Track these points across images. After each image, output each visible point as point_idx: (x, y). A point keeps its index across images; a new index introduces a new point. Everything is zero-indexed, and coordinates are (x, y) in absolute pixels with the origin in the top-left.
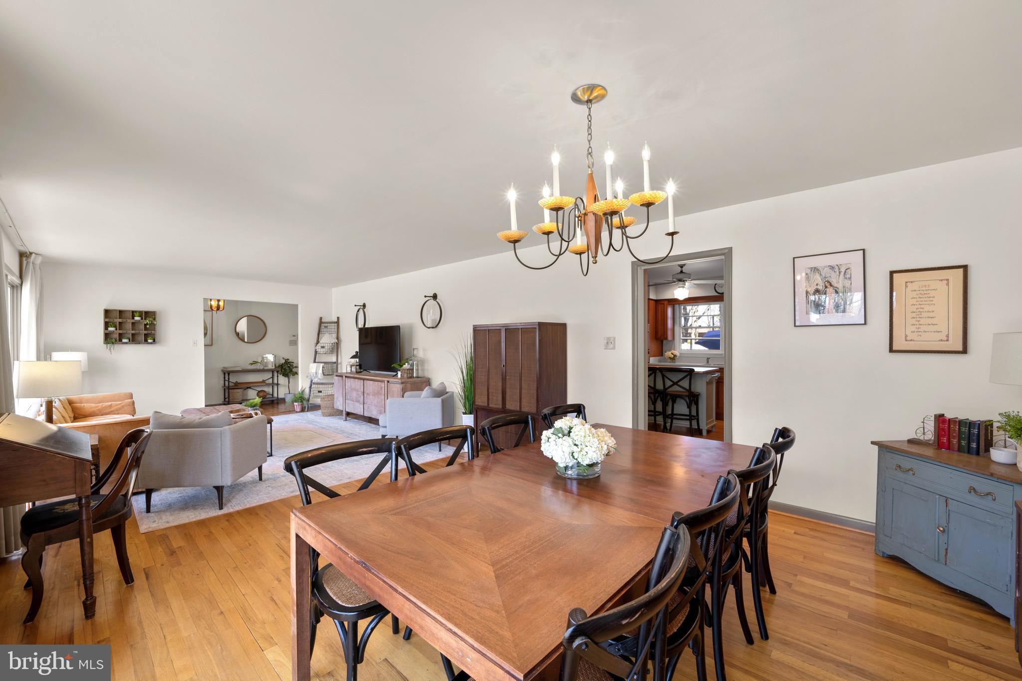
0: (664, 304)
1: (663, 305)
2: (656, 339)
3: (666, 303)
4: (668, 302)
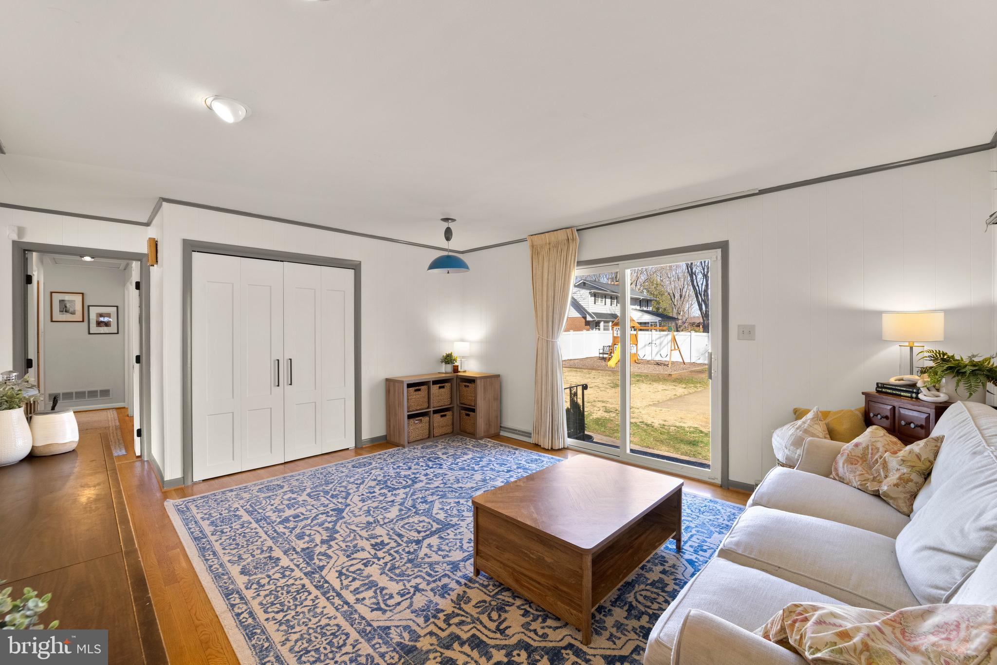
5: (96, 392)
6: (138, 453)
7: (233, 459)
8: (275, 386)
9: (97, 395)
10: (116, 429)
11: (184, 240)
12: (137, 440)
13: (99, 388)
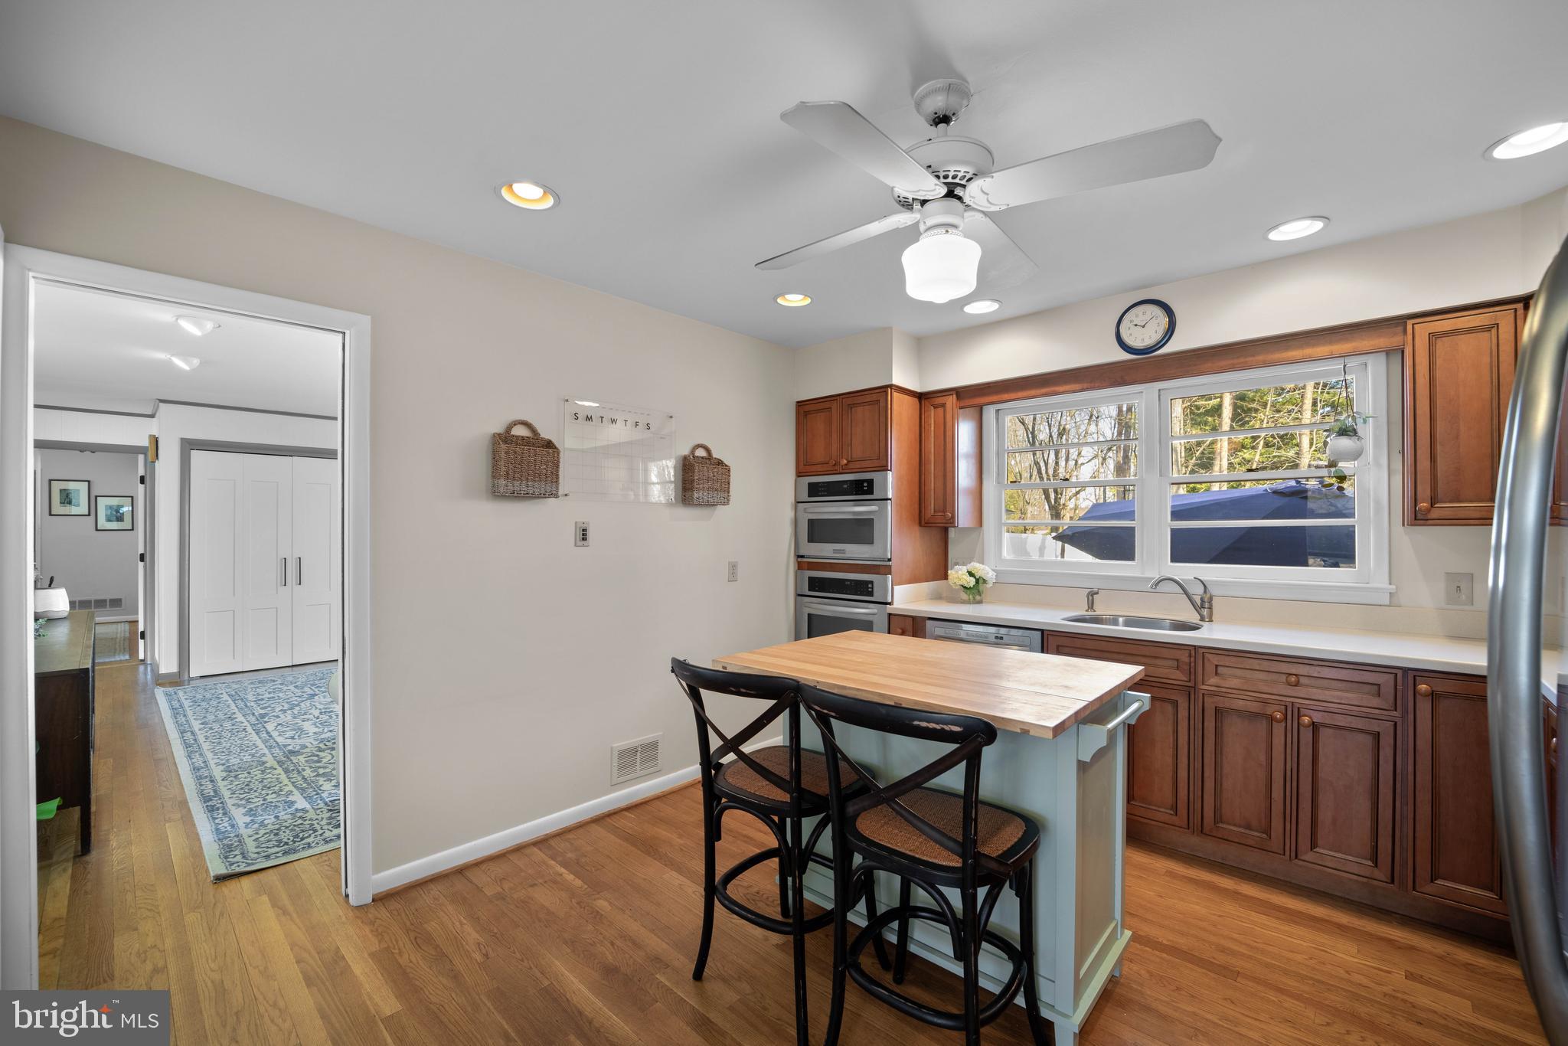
0: (943, 405)
1: (940, 410)
2: (920, 524)
3: (951, 401)
4: (958, 398)
5: (105, 601)
6: (141, 656)
7: (234, 658)
8: (281, 585)
9: (106, 605)
10: (124, 640)
11: (182, 439)
12: (141, 642)
13: (108, 597)
